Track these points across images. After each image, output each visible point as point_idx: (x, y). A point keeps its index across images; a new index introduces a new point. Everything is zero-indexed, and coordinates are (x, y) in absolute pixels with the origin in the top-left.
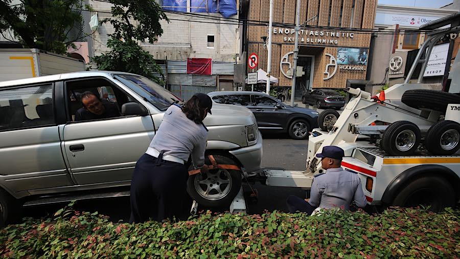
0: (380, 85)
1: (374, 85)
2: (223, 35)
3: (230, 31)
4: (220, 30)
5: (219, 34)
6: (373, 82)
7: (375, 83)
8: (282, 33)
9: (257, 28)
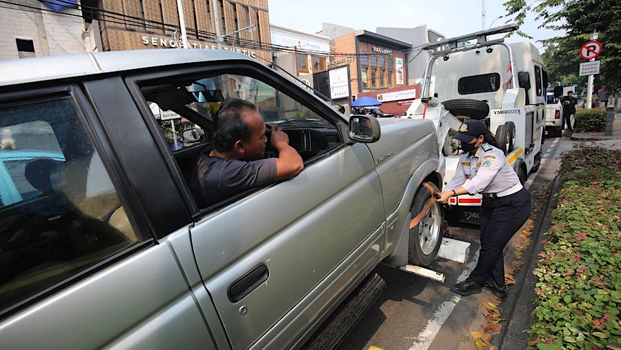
0: (292, 111)
1: (286, 112)
2: (54, 40)
3: (69, 35)
4: (45, 32)
5: (45, 38)
6: (283, 109)
7: (286, 109)
8: (166, 45)
9: (122, 34)
